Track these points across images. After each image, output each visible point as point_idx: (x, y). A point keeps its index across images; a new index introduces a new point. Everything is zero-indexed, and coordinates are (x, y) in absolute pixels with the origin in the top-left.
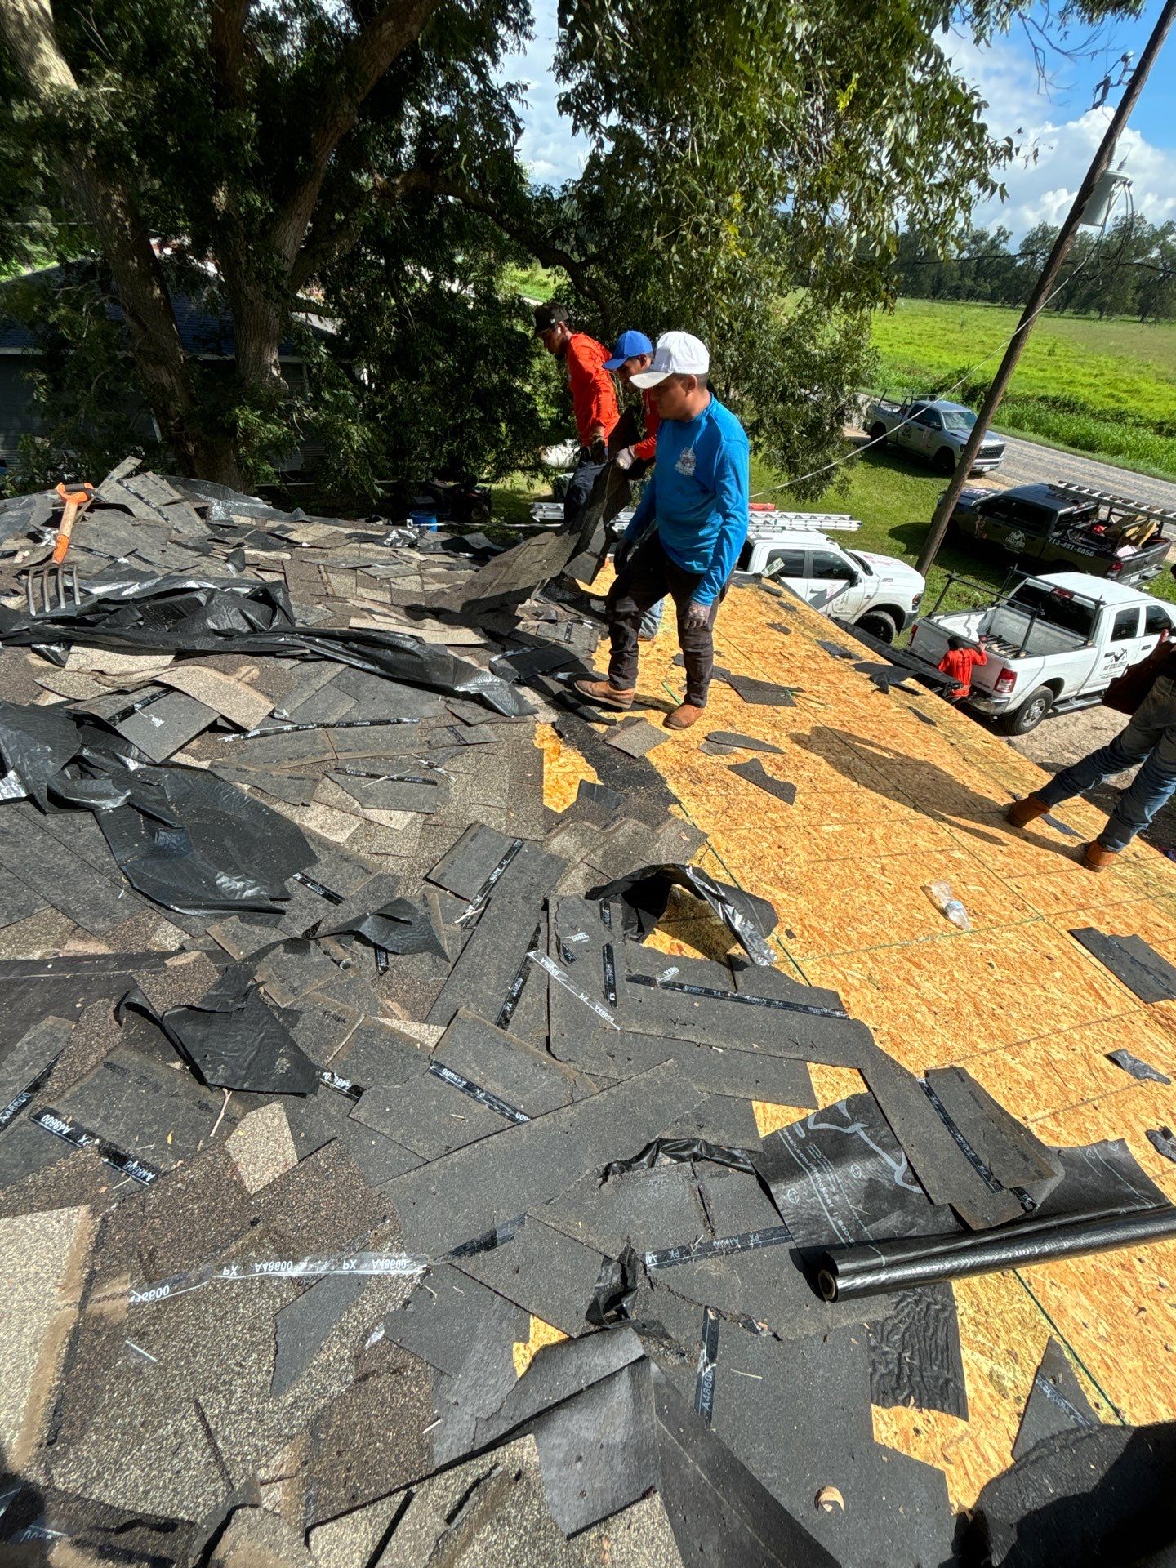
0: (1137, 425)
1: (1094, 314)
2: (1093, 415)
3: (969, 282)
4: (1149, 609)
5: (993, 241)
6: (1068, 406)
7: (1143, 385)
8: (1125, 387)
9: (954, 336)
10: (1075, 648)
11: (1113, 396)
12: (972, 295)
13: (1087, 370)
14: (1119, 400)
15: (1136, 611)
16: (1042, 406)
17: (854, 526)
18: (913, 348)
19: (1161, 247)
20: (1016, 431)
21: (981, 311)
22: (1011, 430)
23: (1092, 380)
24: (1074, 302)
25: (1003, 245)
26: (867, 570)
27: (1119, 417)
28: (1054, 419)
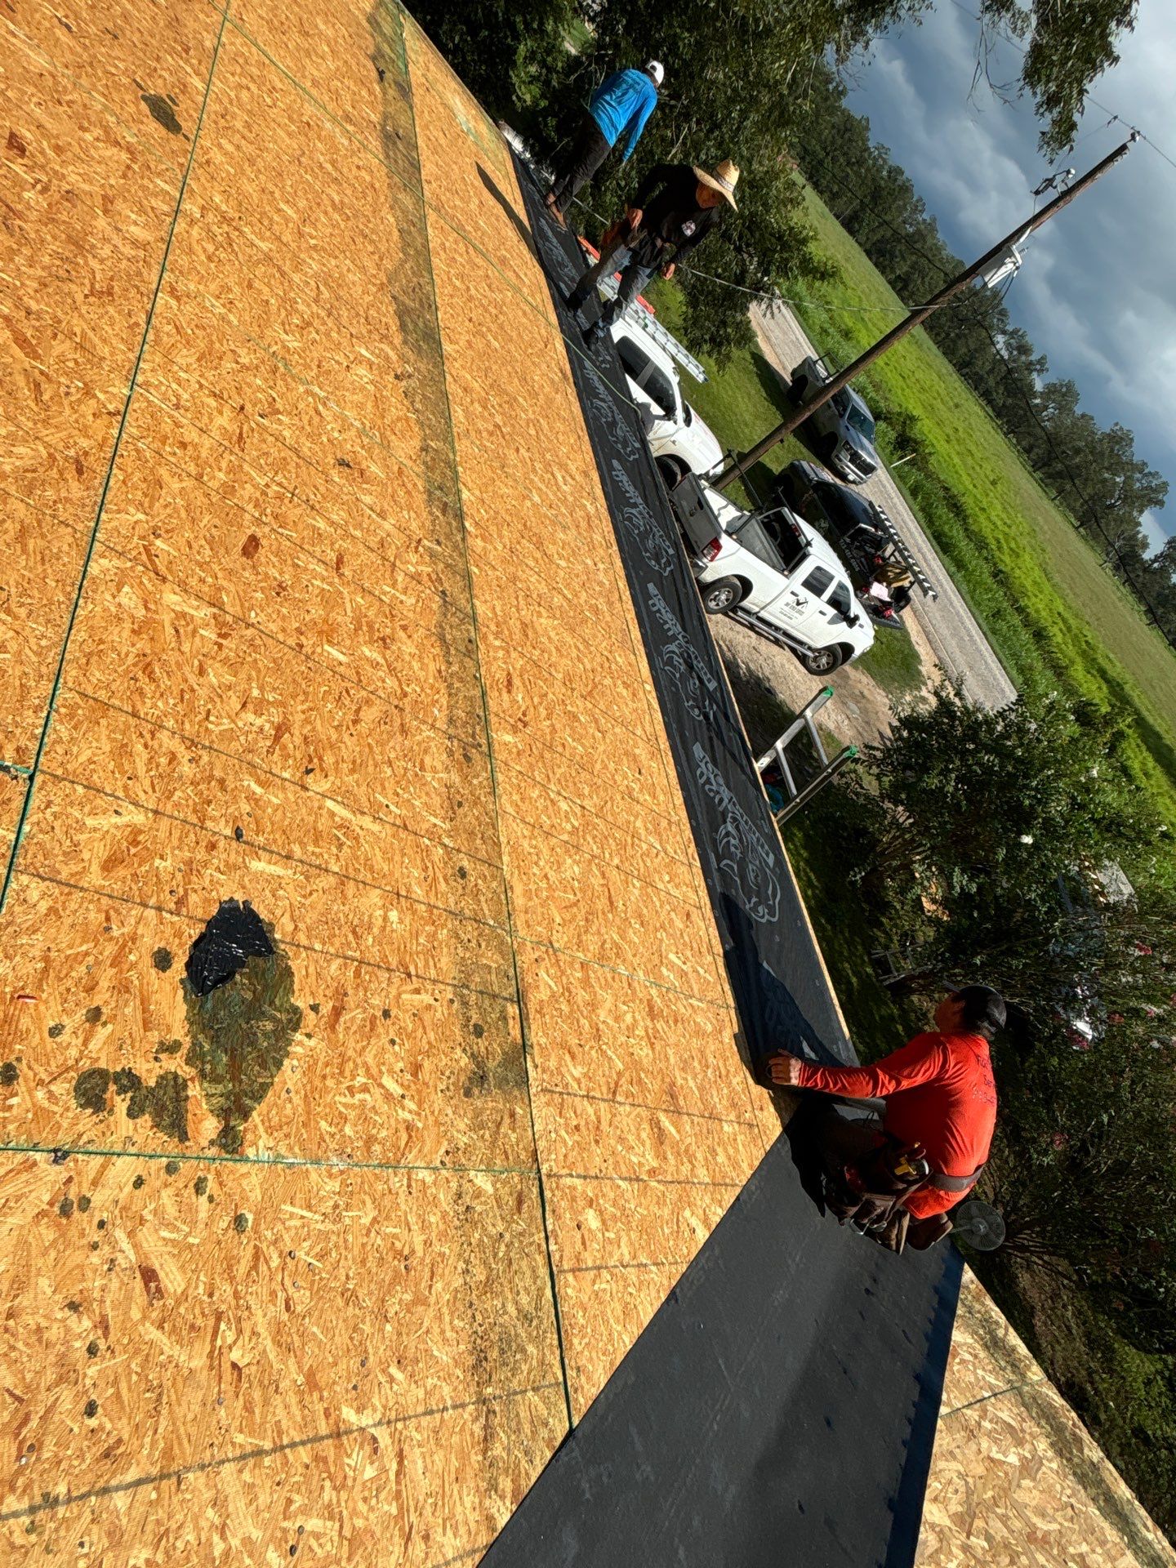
0: (986, 559)
1: (1053, 494)
2: (966, 530)
3: (991, 382)
4: (841, 586)
5: (1031, 363)
6: (957, 508)
7: (1027, 557)
8: (1013, 545)
9: (941, 406)
10: (774, 567)
11: (999, 542)
12: (986, 396)
13: (1004, 516)
14: (999, 548)
15: (831, 578)
16: (942, 493)
17: (701, 378)
18: (901, 382)
19: (1127, 478)
20: (909, 498)
21: (982, 414)
22: (907, 493)
23: (999, 523)
24: (1045, 469)
25: (1035, 375)
26: (688, 421)
27: (981, 545)
28: (942, 511)
